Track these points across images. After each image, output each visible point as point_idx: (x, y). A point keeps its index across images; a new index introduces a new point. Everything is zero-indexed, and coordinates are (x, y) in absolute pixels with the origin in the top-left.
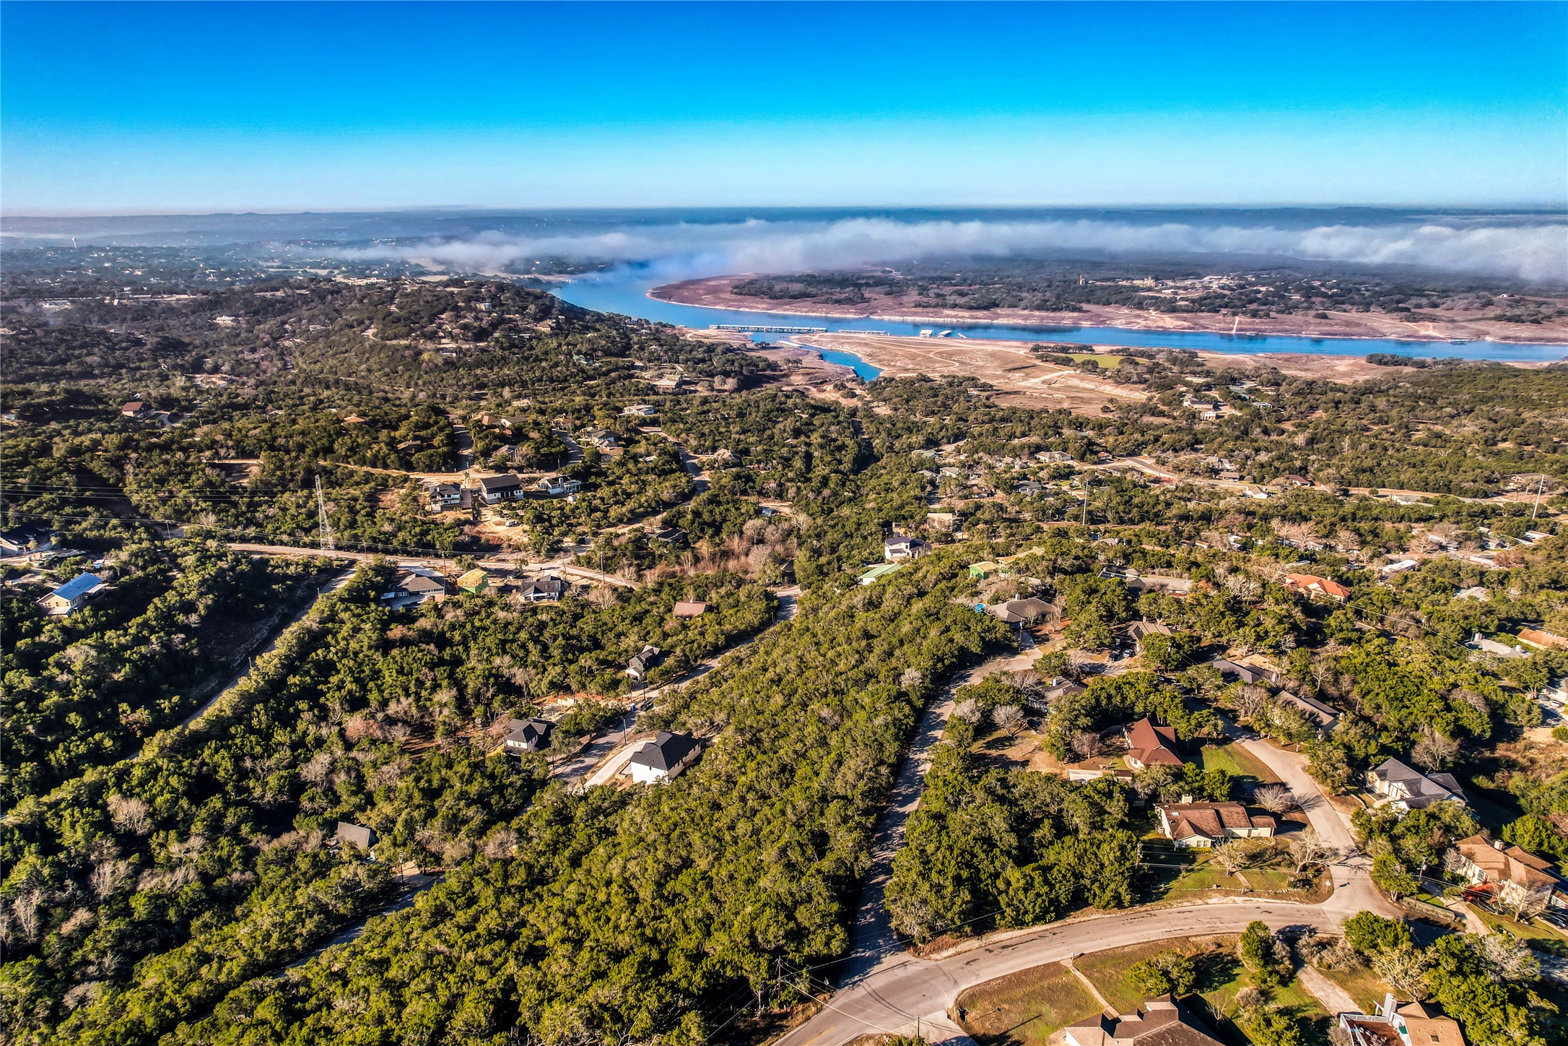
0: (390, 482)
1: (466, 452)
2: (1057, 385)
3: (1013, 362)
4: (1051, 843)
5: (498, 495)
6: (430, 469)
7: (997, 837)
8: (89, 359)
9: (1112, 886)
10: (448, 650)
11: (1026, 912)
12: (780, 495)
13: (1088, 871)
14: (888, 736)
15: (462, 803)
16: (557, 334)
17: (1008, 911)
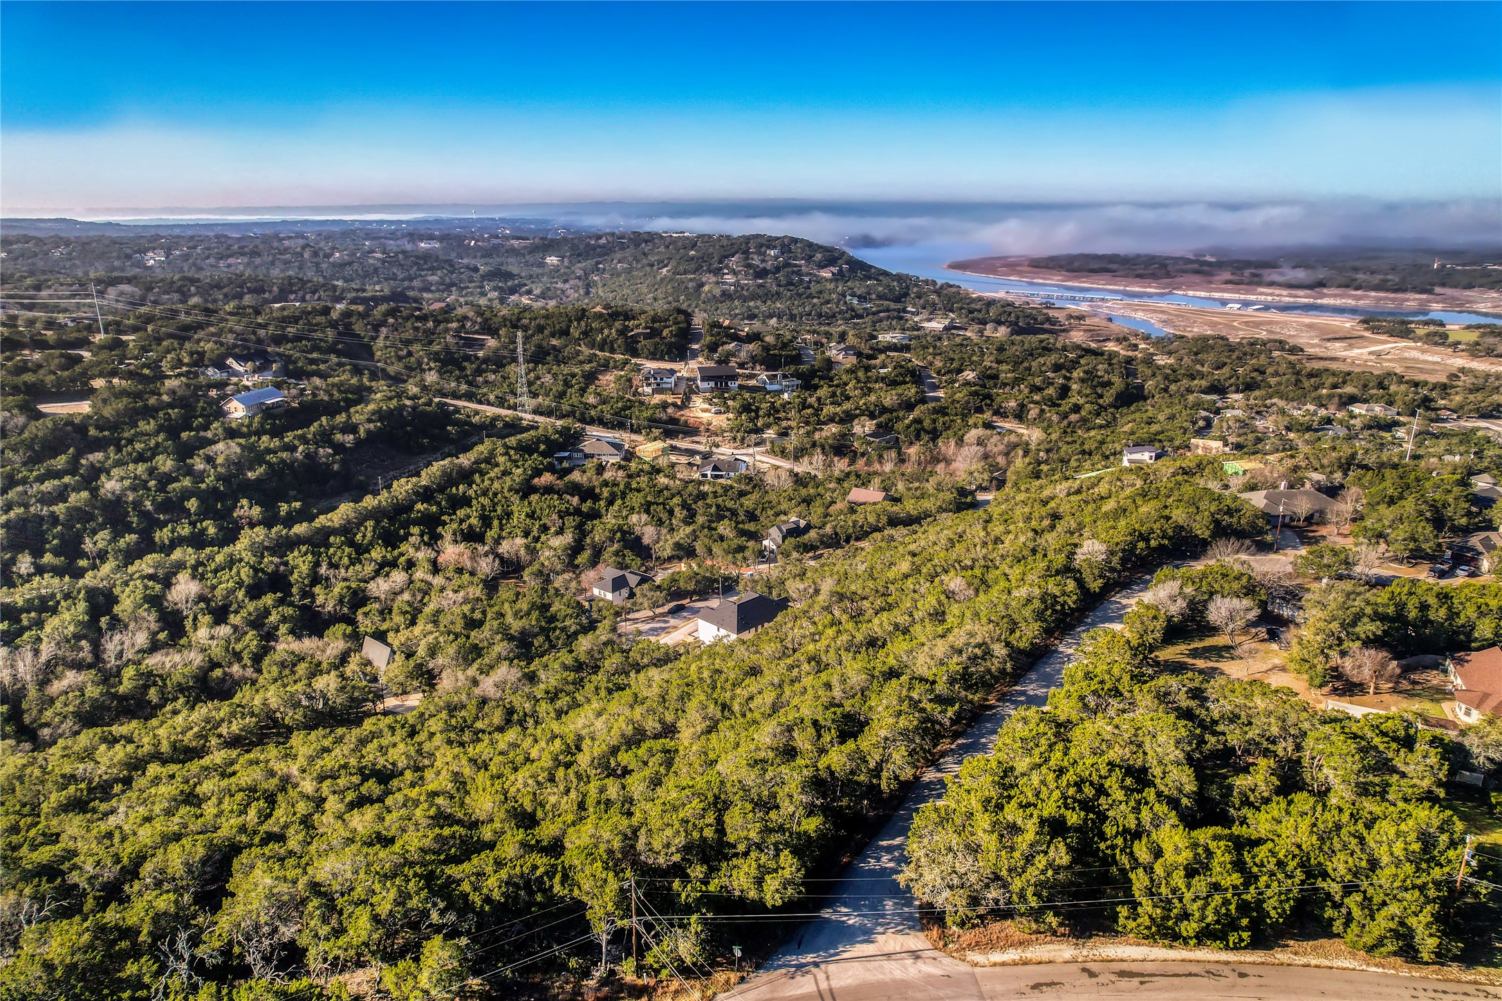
0: (612, 364)
1: (695, 347)
2: (1389, 357)
3: (1335, 332)
4: (1267, 801)
5: (712, 384)
6: (653, 356)
7: (1157, 771)
8: (430, 278)
9: (1394, 909)
10: (589, 503)
11: (1186, 916)
12: (1020, 415)
13: (1339, 865)
14: (1027, 612)
15: (499, 637)
16: (837, 280)
17: (1147, 906)
